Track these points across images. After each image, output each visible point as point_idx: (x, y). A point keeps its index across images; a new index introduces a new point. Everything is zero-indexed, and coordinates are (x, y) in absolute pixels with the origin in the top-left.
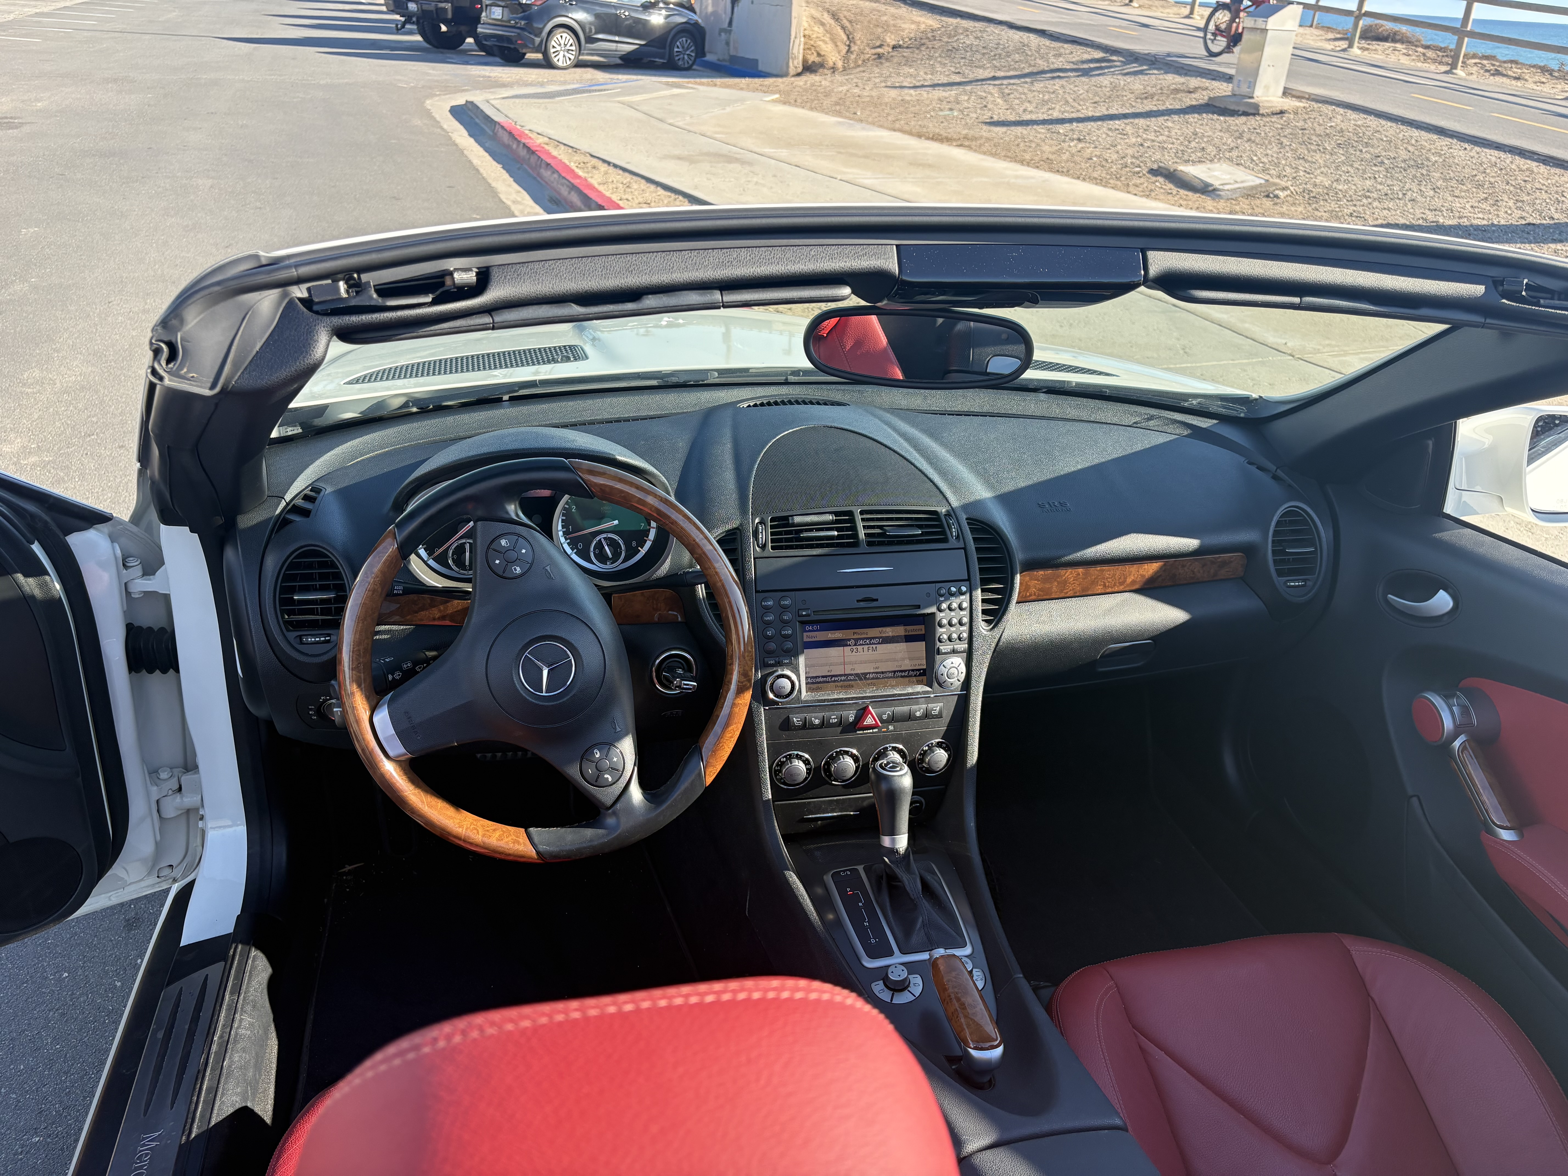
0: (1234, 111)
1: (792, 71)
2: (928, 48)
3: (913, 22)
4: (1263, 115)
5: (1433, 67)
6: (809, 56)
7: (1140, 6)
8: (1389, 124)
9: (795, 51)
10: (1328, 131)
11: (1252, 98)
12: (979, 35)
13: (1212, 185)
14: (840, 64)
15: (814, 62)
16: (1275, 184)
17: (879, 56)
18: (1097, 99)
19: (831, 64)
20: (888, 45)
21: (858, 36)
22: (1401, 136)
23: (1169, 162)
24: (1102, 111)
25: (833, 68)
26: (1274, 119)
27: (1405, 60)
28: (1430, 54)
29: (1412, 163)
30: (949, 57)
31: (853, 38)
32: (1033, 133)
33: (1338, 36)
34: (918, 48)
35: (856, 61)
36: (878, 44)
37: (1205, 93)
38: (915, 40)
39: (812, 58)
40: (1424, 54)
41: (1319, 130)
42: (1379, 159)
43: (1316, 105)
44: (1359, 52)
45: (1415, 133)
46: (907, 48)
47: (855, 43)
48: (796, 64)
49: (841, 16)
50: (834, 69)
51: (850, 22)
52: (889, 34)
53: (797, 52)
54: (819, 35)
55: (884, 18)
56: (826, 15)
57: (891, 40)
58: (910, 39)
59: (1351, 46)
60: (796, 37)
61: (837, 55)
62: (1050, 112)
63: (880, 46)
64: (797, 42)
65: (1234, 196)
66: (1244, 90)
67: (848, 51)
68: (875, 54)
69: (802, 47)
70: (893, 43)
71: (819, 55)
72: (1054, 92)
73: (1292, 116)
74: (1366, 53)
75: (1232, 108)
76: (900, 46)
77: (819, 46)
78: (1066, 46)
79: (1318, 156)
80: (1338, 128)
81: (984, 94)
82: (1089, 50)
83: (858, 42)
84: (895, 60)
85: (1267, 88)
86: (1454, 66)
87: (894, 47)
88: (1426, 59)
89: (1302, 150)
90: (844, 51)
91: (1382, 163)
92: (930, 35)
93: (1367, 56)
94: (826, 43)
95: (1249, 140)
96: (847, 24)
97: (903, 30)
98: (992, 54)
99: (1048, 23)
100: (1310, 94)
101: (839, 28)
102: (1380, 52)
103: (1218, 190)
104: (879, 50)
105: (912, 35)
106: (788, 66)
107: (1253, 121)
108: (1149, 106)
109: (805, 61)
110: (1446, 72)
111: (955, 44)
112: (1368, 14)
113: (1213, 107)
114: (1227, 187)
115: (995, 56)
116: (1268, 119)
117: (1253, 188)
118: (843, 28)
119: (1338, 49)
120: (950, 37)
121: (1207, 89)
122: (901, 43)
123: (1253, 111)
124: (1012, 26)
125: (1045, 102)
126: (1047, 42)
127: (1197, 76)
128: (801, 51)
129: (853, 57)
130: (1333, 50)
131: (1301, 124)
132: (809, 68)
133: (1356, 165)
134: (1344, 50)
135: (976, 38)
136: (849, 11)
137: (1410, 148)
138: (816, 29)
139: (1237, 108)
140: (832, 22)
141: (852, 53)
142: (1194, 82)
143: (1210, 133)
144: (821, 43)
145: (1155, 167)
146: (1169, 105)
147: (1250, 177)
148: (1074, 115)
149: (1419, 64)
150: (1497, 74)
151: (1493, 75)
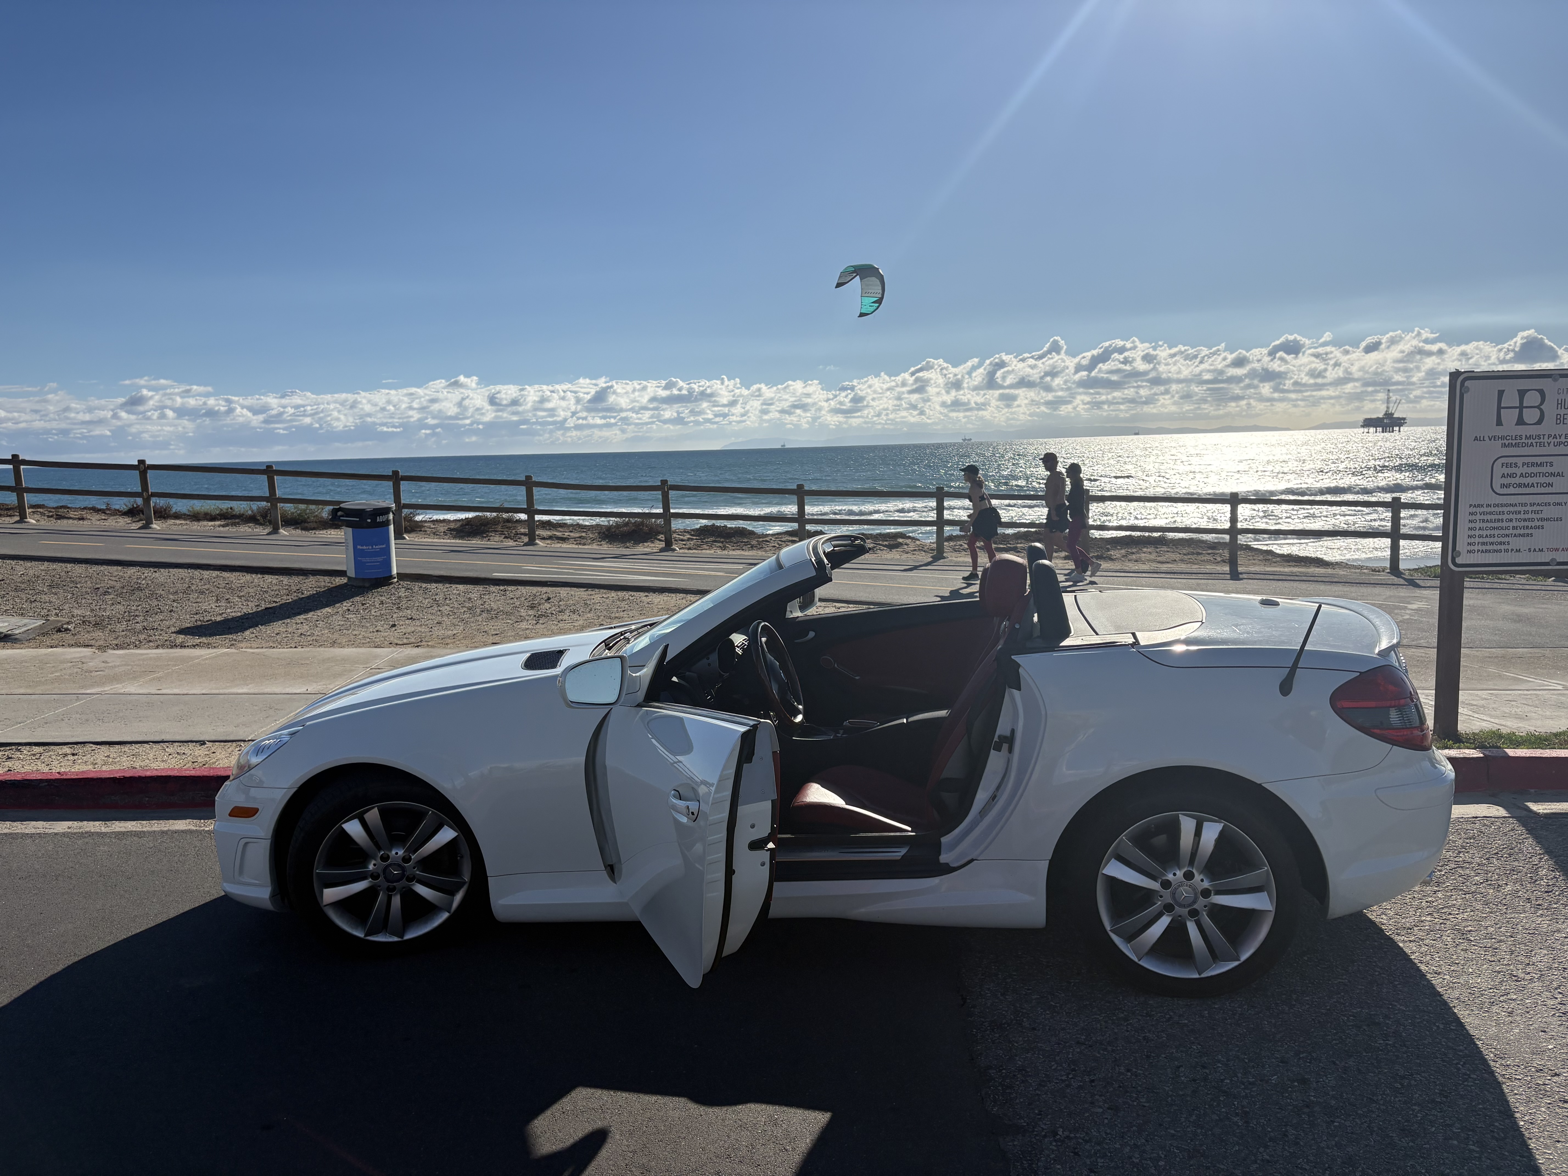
8: (69, 565)
10: (24, 578)
13: (2, 633)
29: (130, 588)
41: (15, 578)
45: (101, 568)
65: (31, 637)
80: (30, 574)
86: (23, 517)
103: (10, 635)
110: (16, 522)
114: (17, 632)
117: (41, 627)
137: (112, 578)
147: (27, 621)
150: (60, 517)
151: (56, 519)
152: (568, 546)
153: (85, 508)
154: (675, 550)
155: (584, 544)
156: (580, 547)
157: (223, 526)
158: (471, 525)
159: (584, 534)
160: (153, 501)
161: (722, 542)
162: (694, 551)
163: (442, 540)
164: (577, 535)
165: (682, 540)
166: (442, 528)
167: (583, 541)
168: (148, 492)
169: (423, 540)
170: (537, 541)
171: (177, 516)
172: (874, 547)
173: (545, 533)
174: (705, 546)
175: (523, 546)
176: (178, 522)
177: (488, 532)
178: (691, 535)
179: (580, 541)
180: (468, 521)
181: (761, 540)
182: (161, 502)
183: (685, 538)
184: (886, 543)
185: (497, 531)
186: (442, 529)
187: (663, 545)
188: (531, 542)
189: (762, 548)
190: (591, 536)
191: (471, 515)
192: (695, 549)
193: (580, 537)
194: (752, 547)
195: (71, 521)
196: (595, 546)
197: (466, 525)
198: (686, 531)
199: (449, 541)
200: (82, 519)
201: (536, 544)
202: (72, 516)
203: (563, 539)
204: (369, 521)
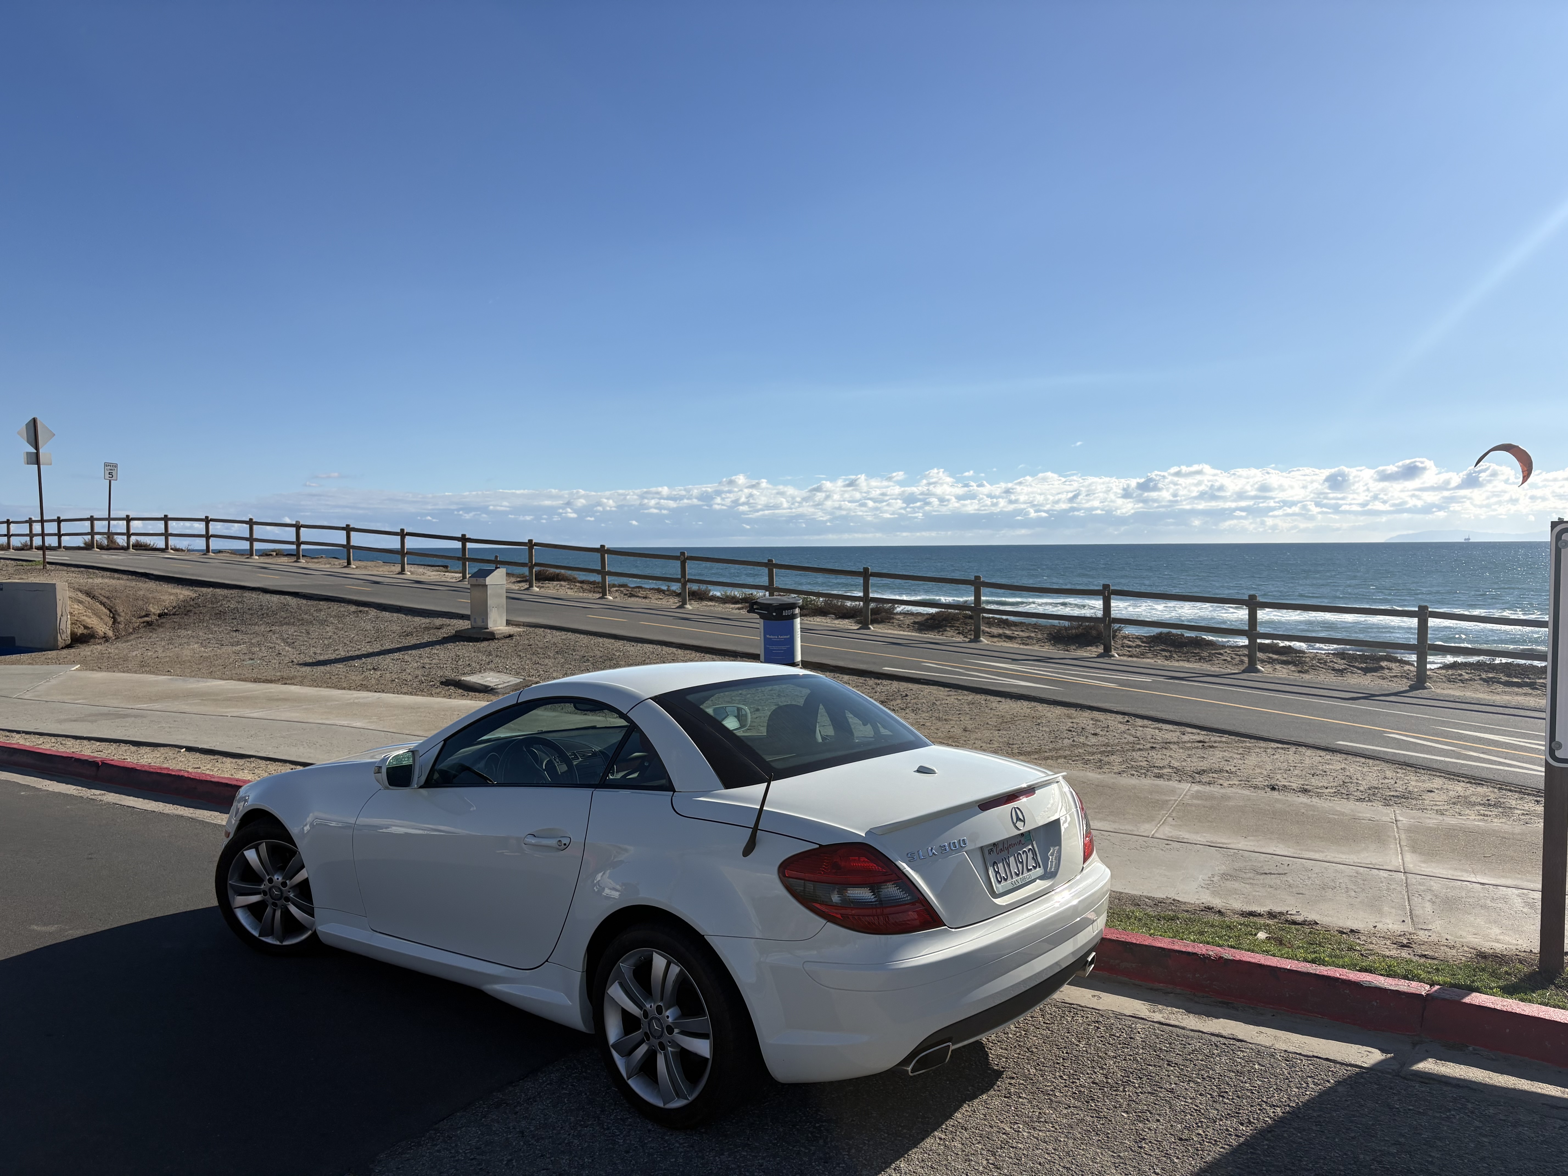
0: (477, 638)
1: (61, 643)
2: (195, 613)
3: (171, 594)
4: (498, 639)
5: (590, 595)
6: (76, 630)
7: (357, 568)
8: (582, 636)
9: (63, 626)
10: (546, 645)
11: (488, 629)
12: (240, 600)
13: (490, 686)
14: (110, 634)
15: (82, 634)
16: (531, 681)
17: (149, 624)
18: (369, 640)
19: (101, 634)
20: (154, 614)
21: (120, 609)
22: (592, 642)
23: (452, 675)
24: (377, 648)
25: (104, 637)
26: (507, 640)
27: (570, 592)
28: (585, 586)
29: (606, 658)
30: (220, 618)
31: (116, 611)
32: (334, 668)
33: (519, 579)
34: (186, 615)
35: (126, 630)
36: (144, 614)
37: (449, 628)
38: (180, 608)
39: (80, 631)
40: (582, 588)
41: (540, 645)
42: (586, 658)
43: (531, 629)
44: (538, 589)
45: (601, 640)
46: (174, 614)
47: (119, 615)
48: (64, 637)
49: (97, 594)
50: (106, 639)
51: (108, 598)
52: (151, 605)
53: (66, 628)
54: (80, 611)
55: (141, 593)
56: (80, 594)
57: (155, 609)
58: (174, 608)
59: (531, 586)
60: (62, 615)
61: (105, 626)
62: (337, 652)
63: (147, 615)
64: (64, 619)
65: (507, 691)
66: (480, 623)
67: (114, 623)
68: (144, 622)
69: (69, 622)
70: (158, 612)
71: (86, 627)
72: (330, 638)
73: (518, 638)
74: (542, 590)
75: (475, 636)
76: (166, 614)
77: (84, 620)
78: (321, 603)
79: (547, 661)
80: (552, 642)
81: (272, 645)
82: (343, 604)
83: (123, 614)
84: (168, 626)
85: (495, 621)
86: (604, 594)
87: (160, 615)
88: (584, 591)
89: (535, 658)
90: (111, 623)
91: (588, 660)
92: (192, 603)
93: (543, 591)
94: (90, 617)
95: (497, 656)
96: (105, 600)
97: (164, 601)
98: (259, 613)
99: (295, 586)
100: (524, 623)
101: (97, 604)
102: (552, 589)
103: (495, 689)
104: (146, 619)
105: (174, 604)
106: (57, 640)
107: (493, 644)
108: (413, 641)
109: (73, 634)
110: (599, 598)
111: (220, 609)
112: (537, 565)
113: (459, 637)
114: (500, 686)
115: (263, 615)
116: (503, 641)
117: (517, 685)
118: (101, 603)
119: (522, 588)
120: (212, 603)
121: (449, 625)
122: (166, 611)
123: (491, 637)
124: (265, 591)
125: (329, 646)
126: (304, 602)
127: (438, 617)
128: (69, 626)
129: (121, 626)
130: (519, 590)
131: (526, 642)
132: (79, 639)
133: (573, 663)
134: (527, 589)
135: (238, 602)
136: (102, 589)
137: (601, 649)
138: (76, 606)
139: (478, 636)
140: (89, 599)
141: (119, 623)
142: (438, 621)
143: (468, 655)
144: (84, 618)
145: (444, 680)
146: (426, 639)
147: (512, 679)
148: (357, 653)
149: (581, 594)
150: (632, 596)
151: (629, 597)
152: (1011, 645)
153: (651, 589)
154: (1113, 656)
155: (1027, 644)
156: (1022, 647)
157: (739, 609)
158: (935, 620)
159: (1033, 635)
160: (689, 585)
161: (1171, 652)
162: (1135, 659)
163: (902, 633)
164: (1027, 634)
165: (1130, 647)
166: (909, 620)
167: (1029, 641)
168: (685, 578)
169: (890, 631)
170: (981, 639)
171: (713, 599)
172: (1345, 669)
173: (995, 631)
174: (1150, 655)
175: (969, 642)
176: (710, 603)
177: (946, 626)
178: (1143, 642)
179: (1024, 641)
180: (932, 616)
181: (1214, 652)
182: (695, 587)
183: (1134, 645)
184: (1364, 665)
185: (953, 626)
186: (907, 622)
187: (1101, 650)
188: (976, 639)
189: (1211, 660)
190: (1039, 636)
191: (933, 611)
192: (1137, 657)
193: (1028, 637)
194: (1200, 659)
195: (638, 599)
196: (1036, 648)
197: (931, 619)
198: (1138, 638)
199: (910, 634)
200: (645, 598)
201: (981, 641)
202: (640, 595)
203: (1010, 638)
204: (774, 614)
